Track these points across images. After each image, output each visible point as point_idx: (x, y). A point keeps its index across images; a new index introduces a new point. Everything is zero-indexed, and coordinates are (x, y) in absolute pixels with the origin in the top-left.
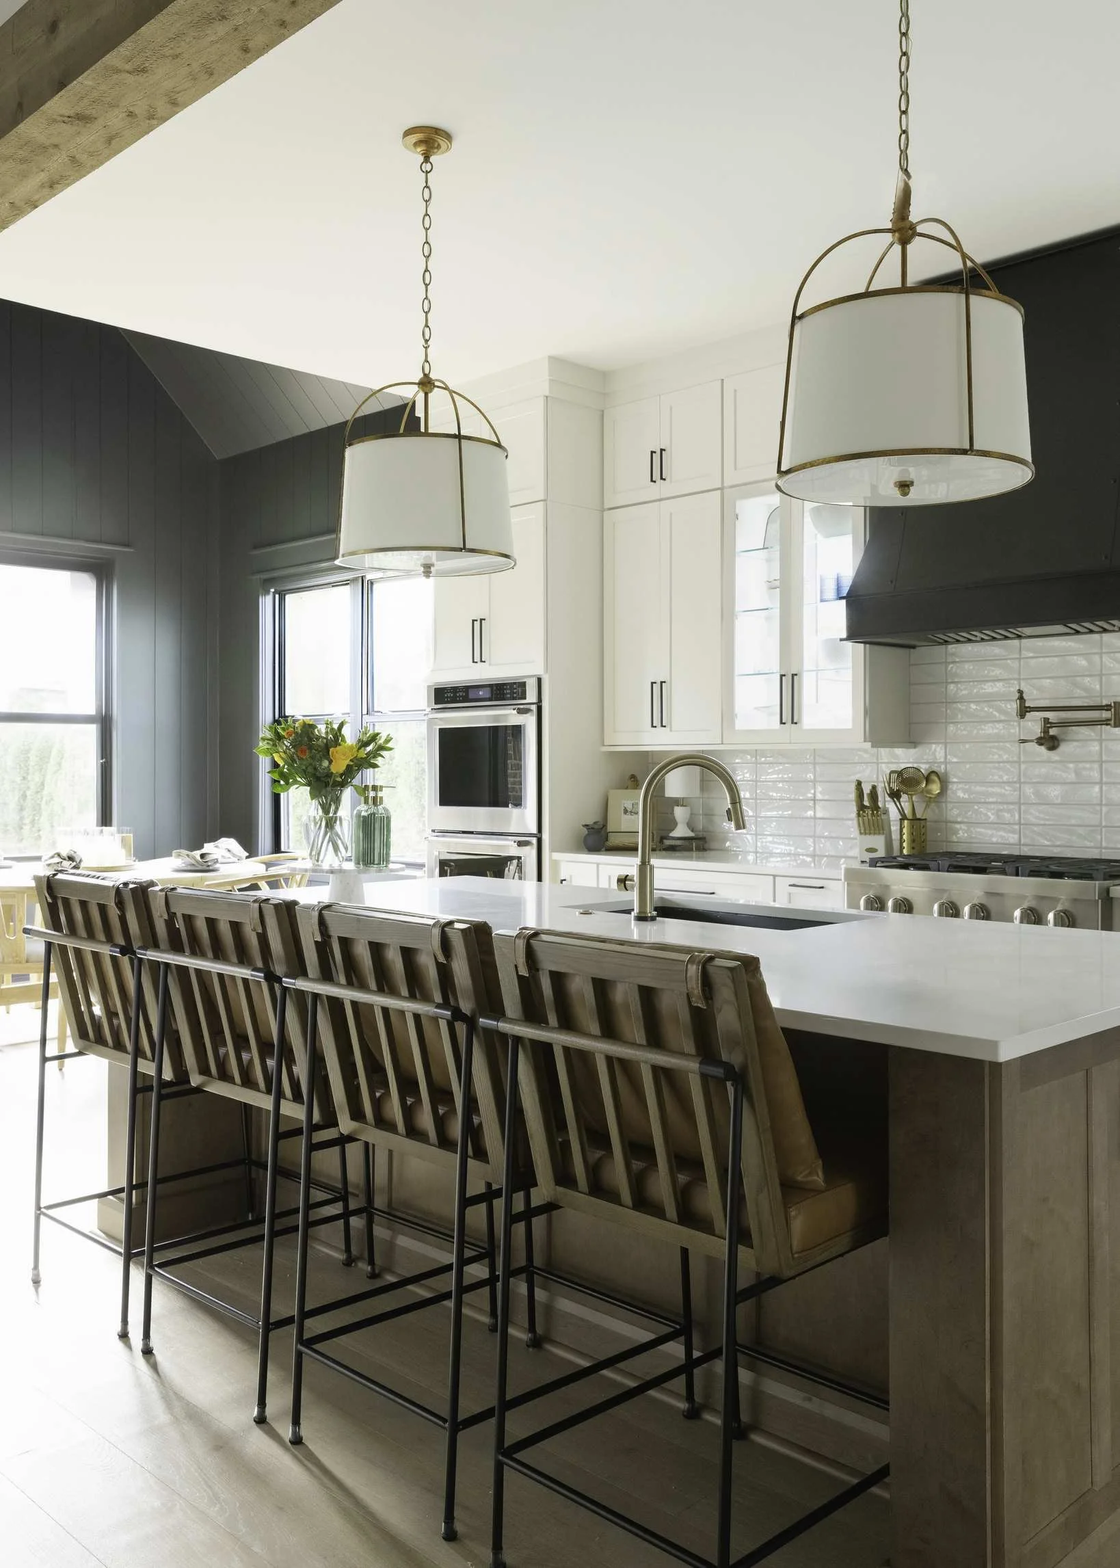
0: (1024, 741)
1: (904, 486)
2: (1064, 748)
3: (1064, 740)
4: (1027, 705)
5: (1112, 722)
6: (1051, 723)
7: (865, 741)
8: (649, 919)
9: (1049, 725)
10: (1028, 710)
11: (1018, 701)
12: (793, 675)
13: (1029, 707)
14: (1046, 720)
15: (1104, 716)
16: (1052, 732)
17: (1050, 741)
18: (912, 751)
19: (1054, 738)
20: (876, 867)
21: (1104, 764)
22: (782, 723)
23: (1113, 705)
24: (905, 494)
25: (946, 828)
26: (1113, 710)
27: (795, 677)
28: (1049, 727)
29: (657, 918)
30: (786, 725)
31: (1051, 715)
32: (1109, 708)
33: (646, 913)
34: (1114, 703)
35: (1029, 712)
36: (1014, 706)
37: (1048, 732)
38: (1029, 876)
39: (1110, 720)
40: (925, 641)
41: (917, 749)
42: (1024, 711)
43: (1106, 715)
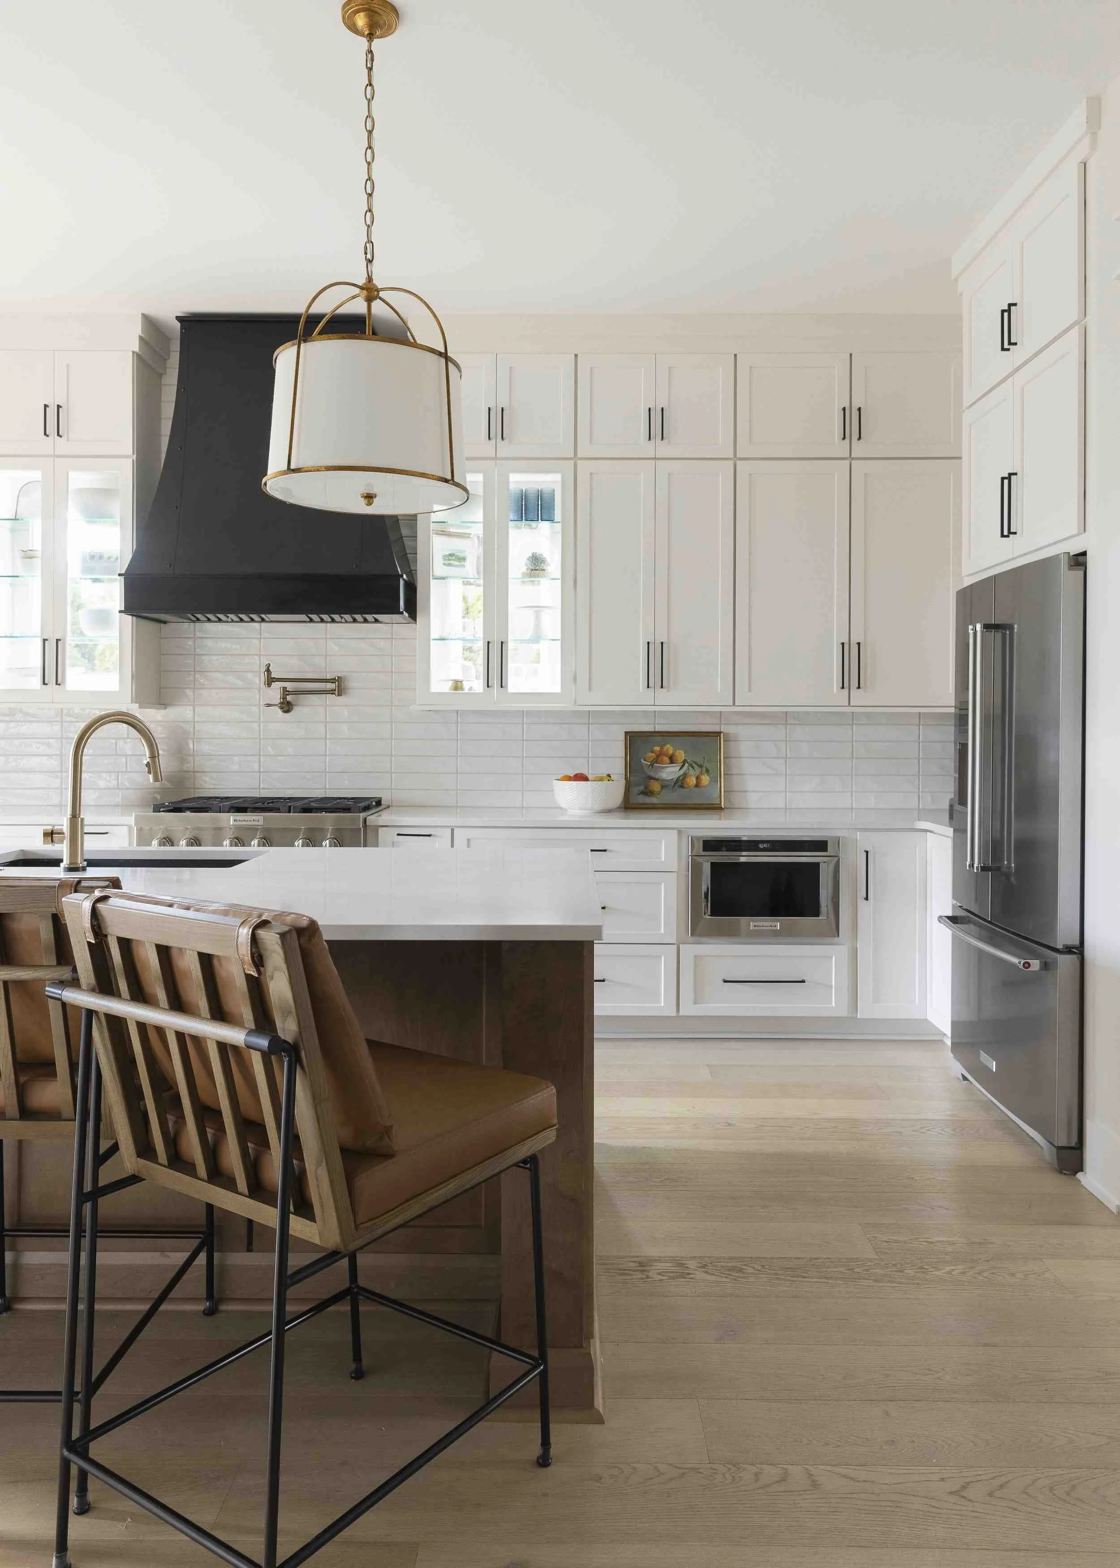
0: (269, 705)
1: (369, 498)
2: (296, 711)
3: (295, 705)
4: (272, 677)
5: (337, 693)
6: (288, 691)
7: (132, 703)
8: (81, 870)
9: (287, 693)
10: (274, 680)
11: (266, 672)
12: (57, 640)
13: (274, 678)
14: (284, 688)
15: (328, 687)
16: (289, 698)
17: (287, 707)
18: (163, 712)
19: (289, 703)
20: (159, 812)
21: (328, 724)
22: (44, 684)
23: (337, 678)
24: (369, 504)
25: (194, 776)
26: (337, 683)
27: (59, 642)
28: (287, 695)
29: (87, 868)
30: (48, 686)
31: (289, 686)
32: (334, 681)
33: (76, 863)
34: (338, 677)
35: (275, 682)
36: (263, 677)
37: (286, 698)
38: (300, 812)
39: (335, 690)
40: (184, 618)
41: (167, 710)
42: (270, 681)
43: (330, 686)
